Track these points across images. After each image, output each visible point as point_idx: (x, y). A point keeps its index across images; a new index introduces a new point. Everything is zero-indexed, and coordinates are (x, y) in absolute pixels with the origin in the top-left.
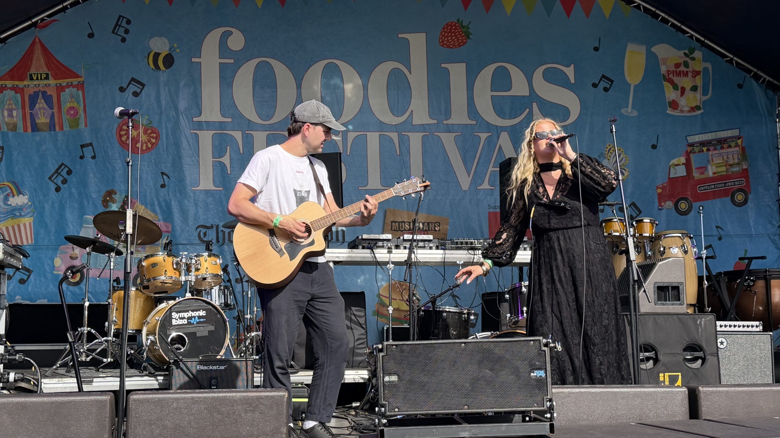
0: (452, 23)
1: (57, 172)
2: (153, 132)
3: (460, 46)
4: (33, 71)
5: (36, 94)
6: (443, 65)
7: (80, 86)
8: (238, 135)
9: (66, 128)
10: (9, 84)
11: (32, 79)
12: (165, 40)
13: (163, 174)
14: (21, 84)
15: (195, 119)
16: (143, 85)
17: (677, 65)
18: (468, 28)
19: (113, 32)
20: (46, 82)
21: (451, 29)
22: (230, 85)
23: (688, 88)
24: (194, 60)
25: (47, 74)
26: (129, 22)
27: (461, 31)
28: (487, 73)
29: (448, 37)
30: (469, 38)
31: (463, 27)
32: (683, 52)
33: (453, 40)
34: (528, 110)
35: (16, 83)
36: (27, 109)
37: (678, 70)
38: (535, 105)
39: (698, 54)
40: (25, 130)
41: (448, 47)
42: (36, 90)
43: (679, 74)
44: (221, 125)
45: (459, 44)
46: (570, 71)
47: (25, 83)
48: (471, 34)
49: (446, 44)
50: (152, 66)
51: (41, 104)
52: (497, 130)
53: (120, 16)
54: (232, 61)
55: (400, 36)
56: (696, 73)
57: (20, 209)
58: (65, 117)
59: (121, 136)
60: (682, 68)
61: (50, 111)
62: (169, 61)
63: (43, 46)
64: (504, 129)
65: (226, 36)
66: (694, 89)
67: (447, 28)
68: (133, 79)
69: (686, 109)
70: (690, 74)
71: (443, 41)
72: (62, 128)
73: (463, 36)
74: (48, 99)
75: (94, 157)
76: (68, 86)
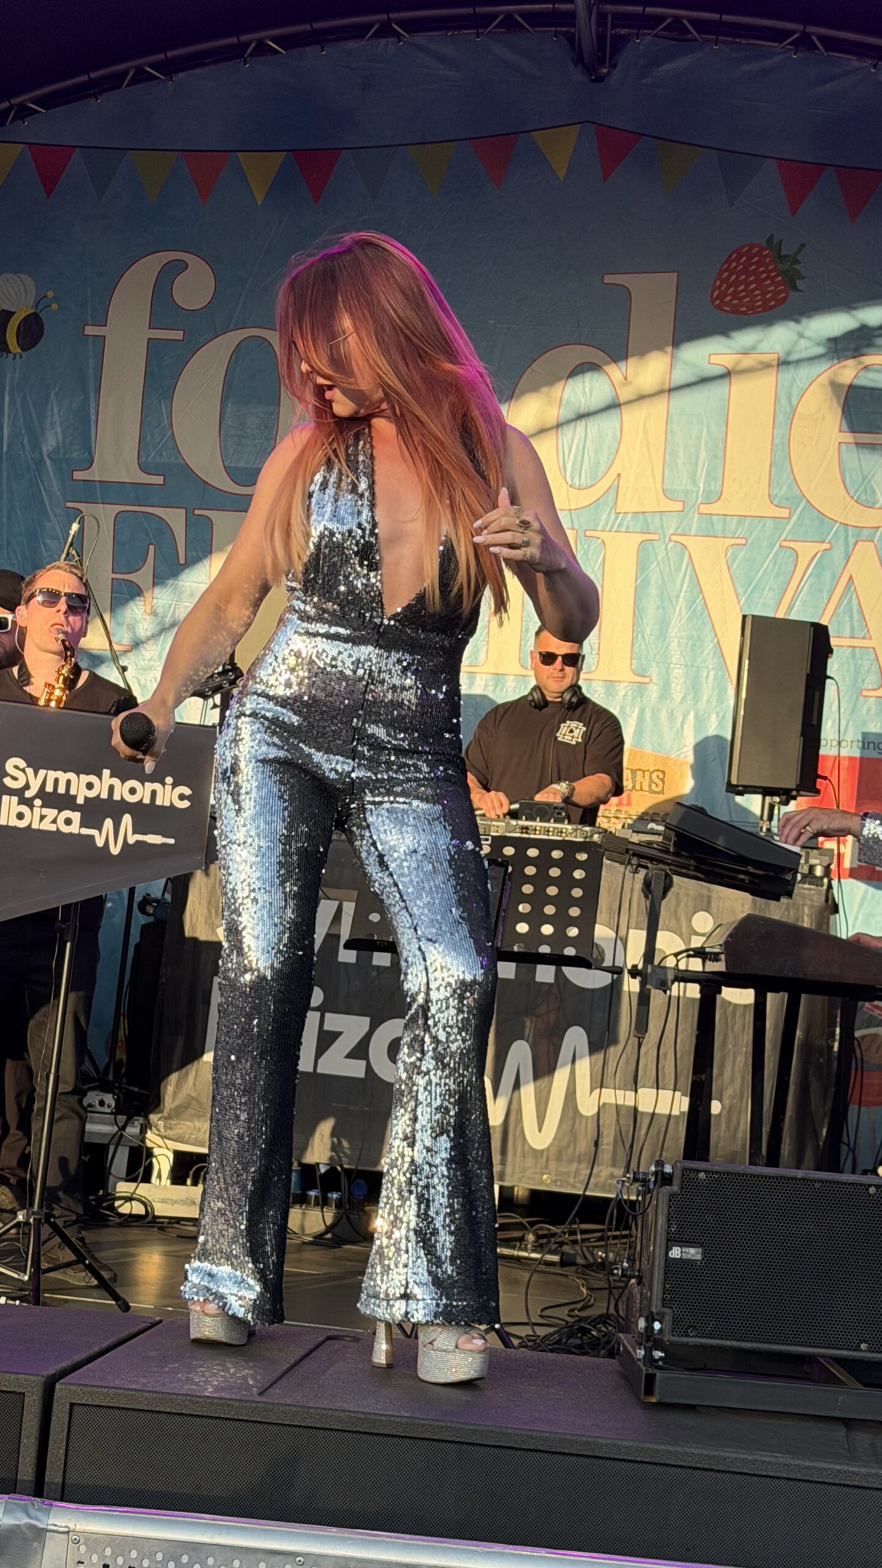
0: (752, 246)
8: (176, 519)
15: (78, 475)
18: (796, 262)
22: (169, 393)
24: (90, 330)
44: (138, 493)
52: (846, 538)
54: (178, 335)
55: (608, 279)
64: (865, 533)
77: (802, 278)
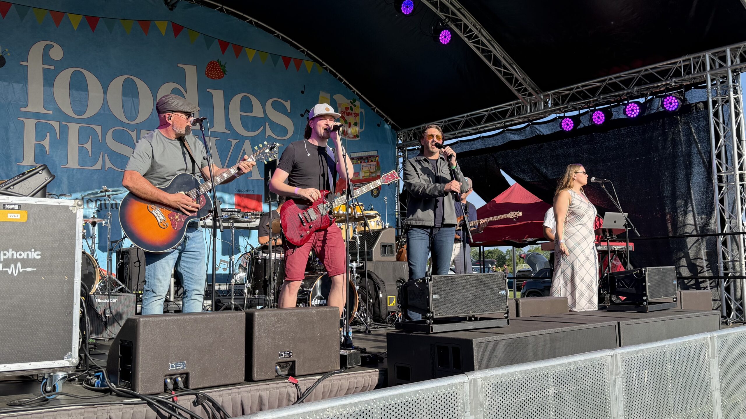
0: (214, 61)
3: (219, 78)
6: (208, 90)
8: (56, 125)
15: (22, 109)
17: (347, 109)
21: (213, 66)
22: (51, 85)
23: (352, 123)
24: (22, 63)
27: (220, 68)
28: (237, 99)
29: (211, 71)
30: (225, 74)
31: (222, 66)
32: (350, 100)
33: (215, 74)
34: (263, 127)
37: (347, 111)
38: (267, 124)
39: (357, 103)
41: (212, 78)
43: (347, 114)
44: (44, 116)
45: (219, 77)
46: (287, 104)
48: (227, 71)
49: (210, 76)
52: (243, 139)
54: (53, 68)
55: (179, 65)
56: (357, 115)
60: (349, 111)
64: (247, 138)
65: (48, 48)
66: (356, 124)
67: (211, 64)
69: (351, 136)
70: (353, 115)
71: (208, 74)
73: (221, 72)
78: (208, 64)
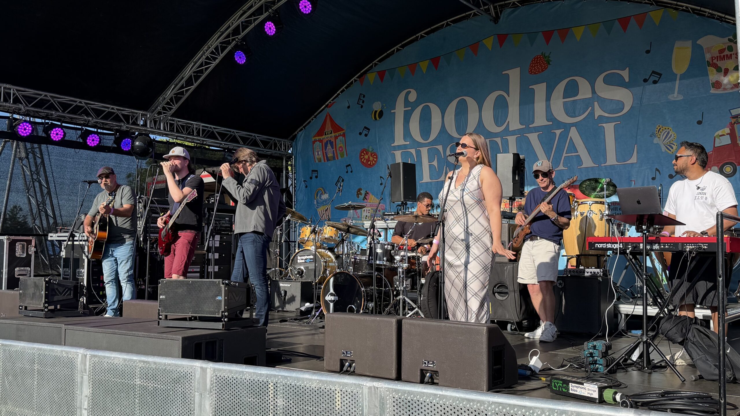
0: (538, 56)
1: (338, 181)
2: (374, 155)
3: (543, 71)
4: (326, 130)
5: (327, 141)
6: (530, 87)
7: (344, 135)
8: (413, 151)
9: (339, 158)
10: (317, 138)
11: (325, 134)
12: (379, 102)
13: (381, 177)
14: (321, 138)
15: (392, 145)
16: (369, 129)
17: (721, 51)
18: (549, 57)
19: (358, 103)
20: (330, 135)
22: (409, 122)
23: (731, 69)
24: (392, 111)
25: (331, 131)
26: (364, 96)
27: (544, 60)
28: (561, 87)
29: (535, 66)
30: (549, 64)
31: (546, 57)
32: (727, 38)
33: (538, 68)
34: (590, 108)
35: (320, 137)
36: (324, 150)
37: (722, 55)
38: (596, 103)
40: (325, 161)
41: (535, 73)
42: (327, 140)
43: (723, 58)
44: (405, 147)
45: (542, 69)
46: (625, 74)
47: (323, 137)
49: (533, 72)
50: (374, 119)
51: (329, 147)
52: (567, 127)
53: (360, 94)
54: (410, 108)
55: (504, 73)
57: (325, 201)
58: (338, 152)
59: (361, 159)
60: (727, 52)
61: (332, 150)
62: (381, 114)
63: (330, 116)
64: (572, 125)
65: (408, 93)
66: (737, 68)
67: (535, 60)
68: (365, 128)
69: (729, 86)
71: (531, 70)
72: (338, 158)
73: (545, 64)
74: (331, 143)
75: (352, 172)
76: (339, 136)
77: (551, 61)
78: (532, 61)
